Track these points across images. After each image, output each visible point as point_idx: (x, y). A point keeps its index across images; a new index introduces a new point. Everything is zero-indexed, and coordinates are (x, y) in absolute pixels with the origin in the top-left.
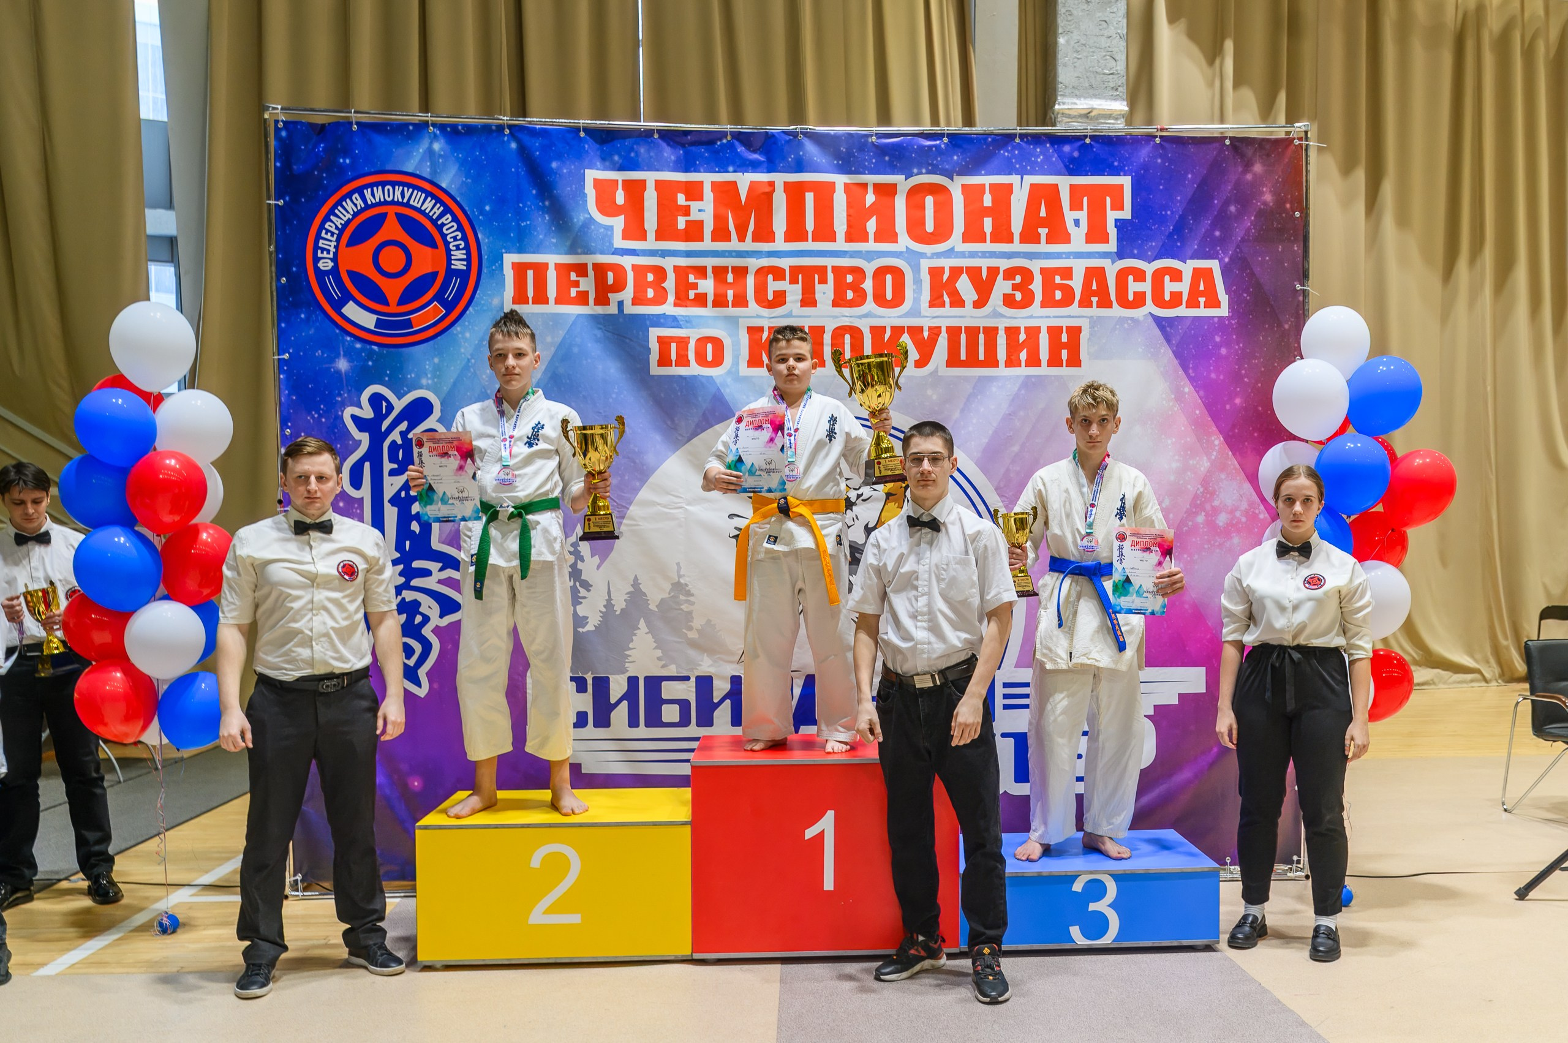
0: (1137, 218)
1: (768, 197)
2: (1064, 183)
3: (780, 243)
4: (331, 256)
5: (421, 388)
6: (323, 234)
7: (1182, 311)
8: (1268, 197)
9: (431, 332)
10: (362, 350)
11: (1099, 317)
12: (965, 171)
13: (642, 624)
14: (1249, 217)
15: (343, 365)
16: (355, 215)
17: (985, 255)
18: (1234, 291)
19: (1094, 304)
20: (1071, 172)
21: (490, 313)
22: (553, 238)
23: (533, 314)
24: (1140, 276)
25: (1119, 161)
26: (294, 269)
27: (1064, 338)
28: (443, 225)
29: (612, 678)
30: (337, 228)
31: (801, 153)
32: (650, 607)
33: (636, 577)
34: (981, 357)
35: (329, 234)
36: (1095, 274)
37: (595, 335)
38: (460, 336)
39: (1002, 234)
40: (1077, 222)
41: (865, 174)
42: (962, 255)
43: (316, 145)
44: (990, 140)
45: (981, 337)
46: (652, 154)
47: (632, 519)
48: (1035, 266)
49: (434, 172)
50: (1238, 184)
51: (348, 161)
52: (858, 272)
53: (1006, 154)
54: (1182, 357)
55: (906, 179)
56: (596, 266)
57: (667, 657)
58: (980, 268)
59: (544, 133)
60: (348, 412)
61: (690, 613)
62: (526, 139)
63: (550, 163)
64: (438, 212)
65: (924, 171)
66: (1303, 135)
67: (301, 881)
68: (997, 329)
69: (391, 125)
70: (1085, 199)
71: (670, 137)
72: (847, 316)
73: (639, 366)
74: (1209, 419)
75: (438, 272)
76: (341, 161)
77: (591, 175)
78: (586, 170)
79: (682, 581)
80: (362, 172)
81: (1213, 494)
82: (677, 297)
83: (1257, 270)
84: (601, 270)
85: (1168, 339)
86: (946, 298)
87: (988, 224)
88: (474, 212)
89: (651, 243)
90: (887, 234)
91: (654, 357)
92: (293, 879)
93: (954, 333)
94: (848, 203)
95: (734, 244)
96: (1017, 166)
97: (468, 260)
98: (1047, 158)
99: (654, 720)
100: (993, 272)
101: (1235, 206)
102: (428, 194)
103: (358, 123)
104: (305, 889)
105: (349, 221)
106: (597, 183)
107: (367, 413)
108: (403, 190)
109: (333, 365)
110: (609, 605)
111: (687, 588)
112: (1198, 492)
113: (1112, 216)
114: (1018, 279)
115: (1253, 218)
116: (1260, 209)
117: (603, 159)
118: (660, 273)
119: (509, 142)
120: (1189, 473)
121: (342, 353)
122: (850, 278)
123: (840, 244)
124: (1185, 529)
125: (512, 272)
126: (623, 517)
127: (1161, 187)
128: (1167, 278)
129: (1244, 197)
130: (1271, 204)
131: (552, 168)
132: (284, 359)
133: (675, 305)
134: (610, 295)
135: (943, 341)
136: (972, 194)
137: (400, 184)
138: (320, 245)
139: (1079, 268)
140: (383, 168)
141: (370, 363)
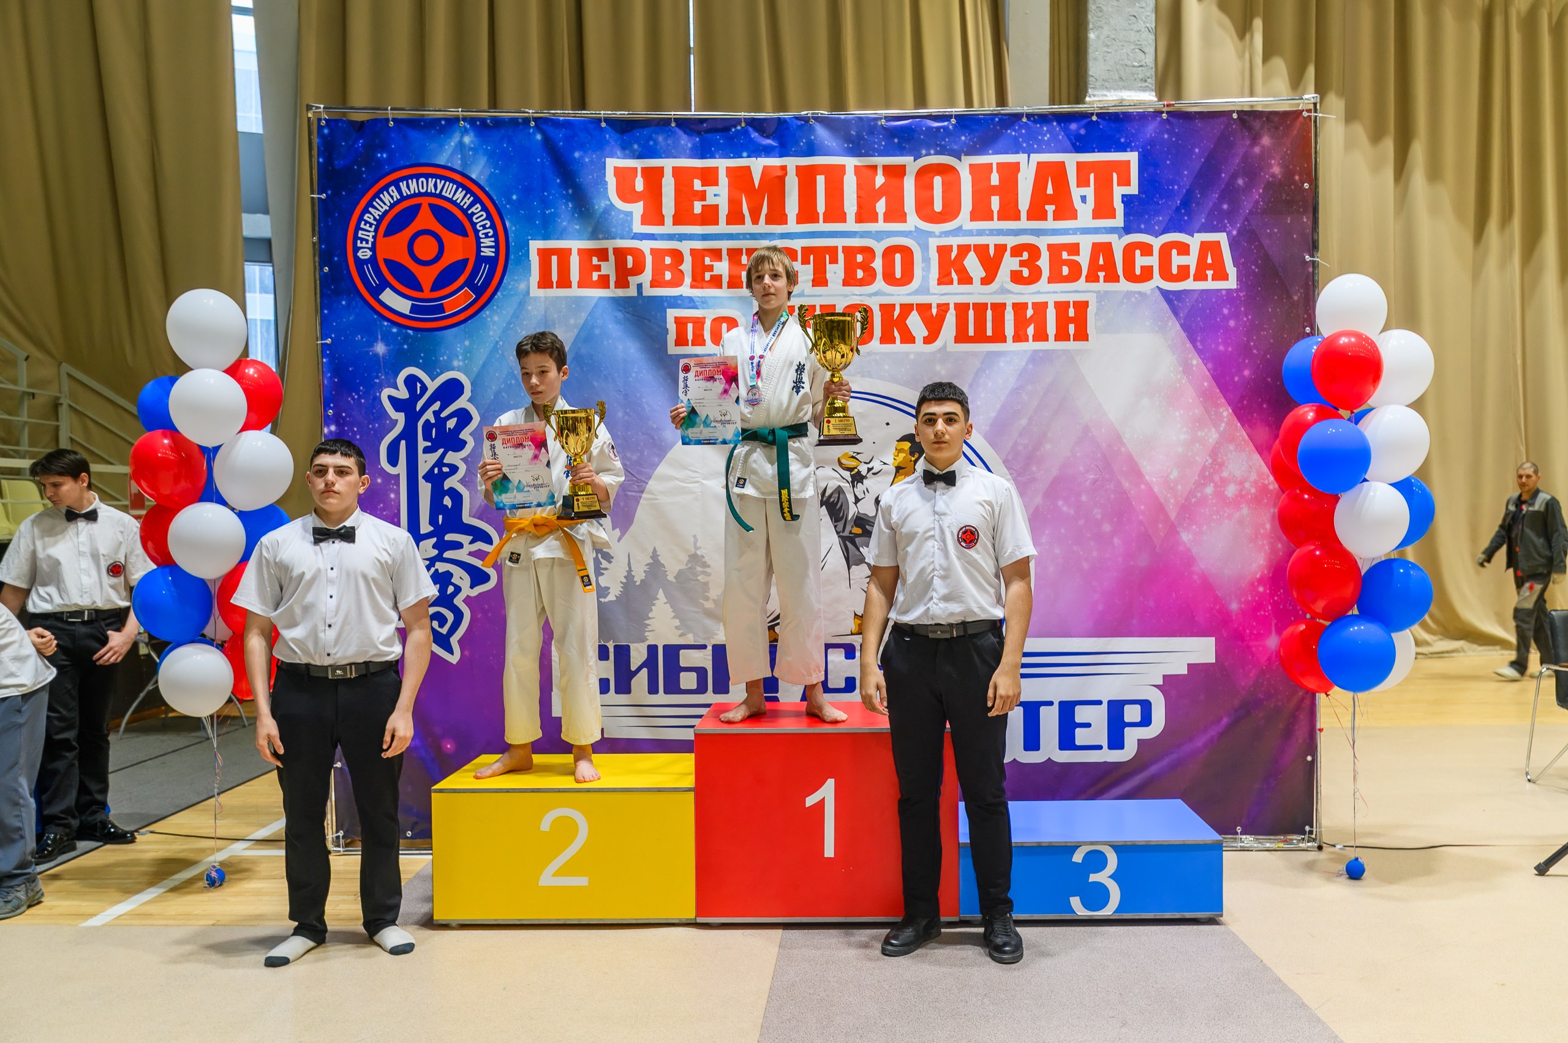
0: (1142, 194)
1: (781, 180)
2: (1071, 160)
3: (792, 226)
4: (370, 245)
5: (453, 369)
6: (362, 226)
7: (1189, 284)
8: (1276, 170)
9: (462, 317)
10: (397, 334)
11: (1106, 292)
12: (973, 151)
13: (661, 594)
14: (1257, 190)
15: (380, 348)
16: (392, 206)
17: (993, 232)
18: (1243, 264)
19: (1102, 279)
20: (1078, 150)
21: (516, 297)
22: (576, 225)
23: (557, 297)
24: (1147, 250)
25: (1126, 138)
26: (336, 259)
27: (1072, 313)
28: (473, 214)
29: (633, 646)
30: (375, 219)
31: (813, 137)
32: (668, 578)
33: (655, 551)
34: (989, 333)
35: (368, 225)
36: (1102, 250)
37: (616, 317)
38: (489, 319)
39: (1010, 212)
40: (1084, 199)
41: (875, 156)
42: (970, 233)
43: (356, 141)
44: (997, 120)
45: (989, 313)
46: (669, 142)
47: (651, 493)
48: (1042, 243)
49: (464, 163)
50: (1246, 157)
51: (385, 156)
52: (869, 252)
53: (1013, 133)
54: (1191, 331)
55: (915, 161)
56: (617, 251)
57: (685, 626)
58: (988, 246)
59: (567, 124)
60: (386, 392)
61: (706, 584)
62: (551, 131)
63: (574, 153)
64: (468, 202)
65: (932, 152)
66: (1311, 107)
67: (343, 837)
68: (1005, 304)
69: (424, 120)
70: (1092, 176)
71: (687, 125)
72: (857, 295)
73: (657, 346)
74: (1218, 391)
75: (468, 259)
76: (379, 155)
77: (612, 163)
78: (607, 159)
79: (699, 553)
80: (398, 166)
81: (1221, 465)
82: (694, 279)
83: (1266, 242)
84: (620, 253)
85: (1175, 311)
86: (954, 276)
87: (995, 202)
88: (502, 201)
89: (669, 228)
90: (896, 214)
91: (672, 337)
92: (335, 835)
93: (962, 309)
94: (858, 185)
95: (748, 227)
96: (1025, 145)
97: (497, 247)
98: (1054, 137)
99: (673, 687)
100: (1001, 249)
101: (1243, 179)
102: (460, 185)
103: (394, 120)
104: (347, 845)
105: (386, 212)
106: (618, 171)
107: (403, 393)
108: (436, 182)
109: (371, 349)
110: (629, 576)
111: (704, 560)
112: (1207, 463)
113: (1118, 192)
114: (1025, 255)
115: (1261, 191)
116: (1268, 181)
117: (623, 148)
118: (677, 256)
119: (534, 134)
120: (1197, 445)
121: (380, 337)
122: (860, 258)
123: (851, 225)
124: (1193, 500)
125: (537, 258)
126: (642, 492)
127: (1168, 162)
128: (1174, 252)
129: (1252, 170)
130: (1280, 176)
131: (575, 158)
132: (326, 343)
133: (692, 287)
134: (629, 278)
135: (951, 318)
136: (980, 173)
137: (433, 176)
138: (360, 235)
139: (1086, 244)
140: (416, 162)
141: (405, 347)
